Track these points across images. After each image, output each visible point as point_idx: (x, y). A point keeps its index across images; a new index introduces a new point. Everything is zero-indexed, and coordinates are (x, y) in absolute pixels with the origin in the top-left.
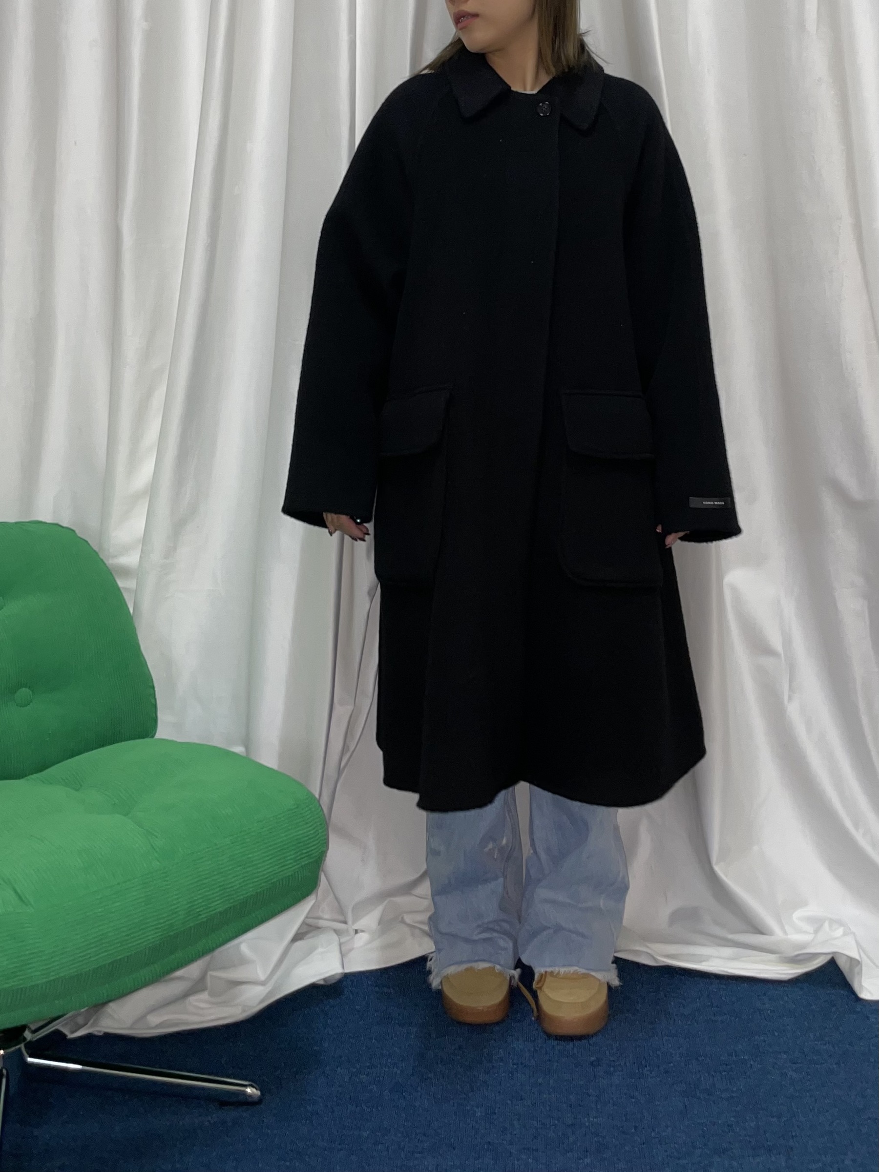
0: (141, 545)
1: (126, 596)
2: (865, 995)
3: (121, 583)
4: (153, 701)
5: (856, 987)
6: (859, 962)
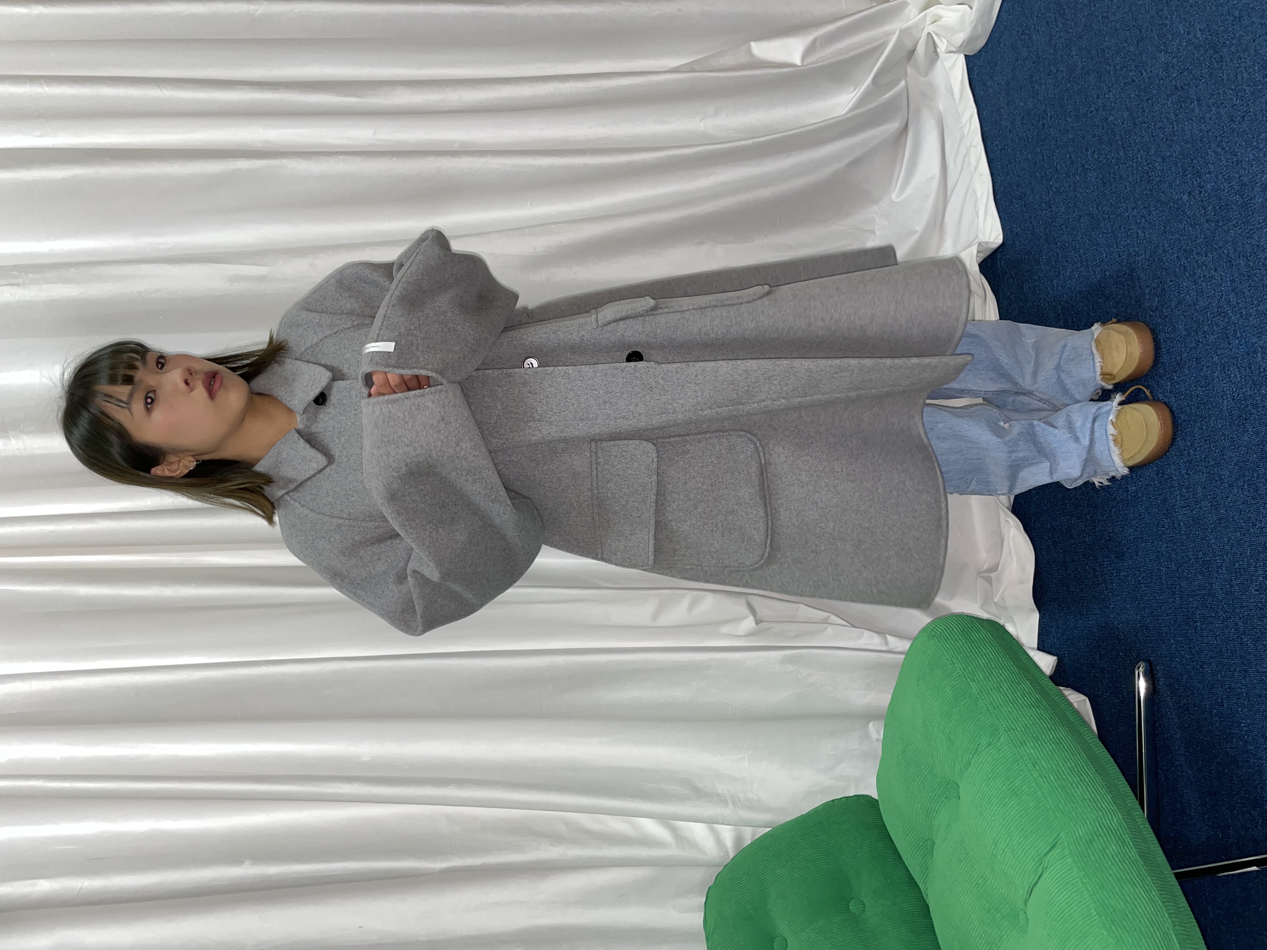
0: (715, 826)
2: (1000, 240)
3: (748, 840)
5: (995, 246)
6: (979, 244)
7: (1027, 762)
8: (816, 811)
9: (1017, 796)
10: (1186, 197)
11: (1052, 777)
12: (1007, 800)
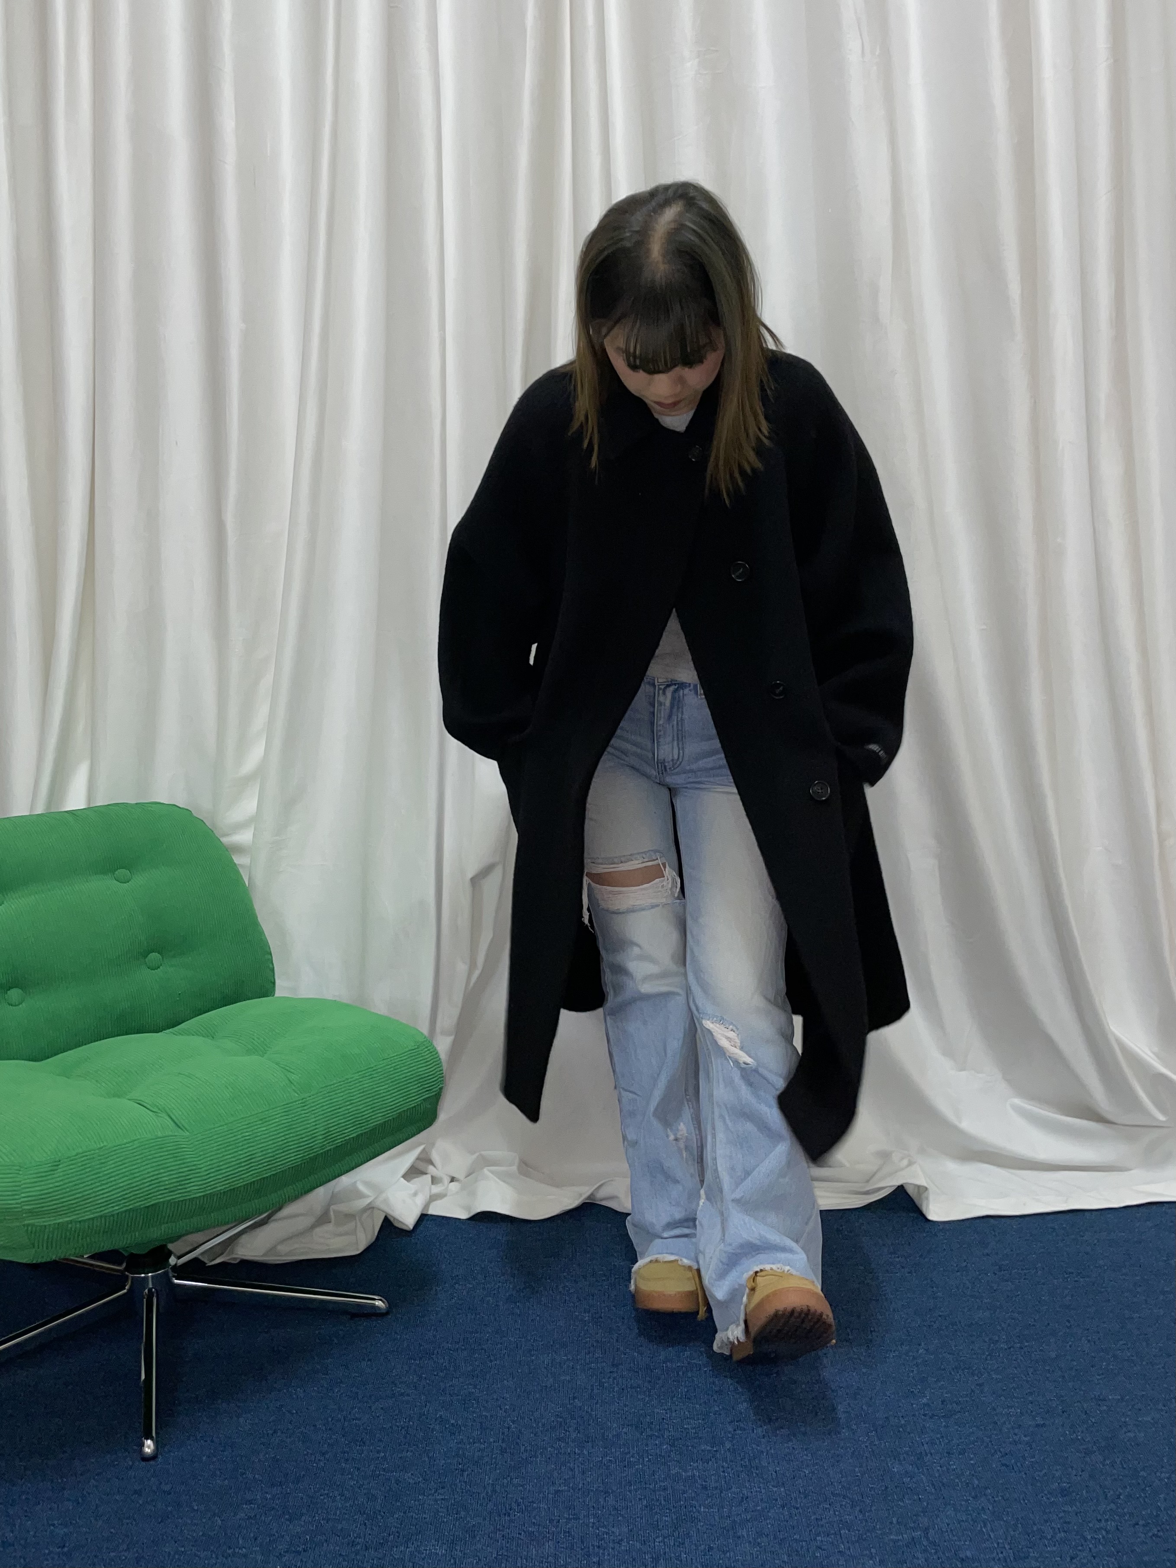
0: (254, 823)
1: (241, 870)
2: (932, 1216)
3: (238, 860)
4: (271, 966)
5: (926, 1211)
6: (926, 1189)
7: (267, 1113)
8: (262, 933)
9: (233, 1099)
10: (925, 1400)
11: (247, 1134)
12: (231, 1089)
